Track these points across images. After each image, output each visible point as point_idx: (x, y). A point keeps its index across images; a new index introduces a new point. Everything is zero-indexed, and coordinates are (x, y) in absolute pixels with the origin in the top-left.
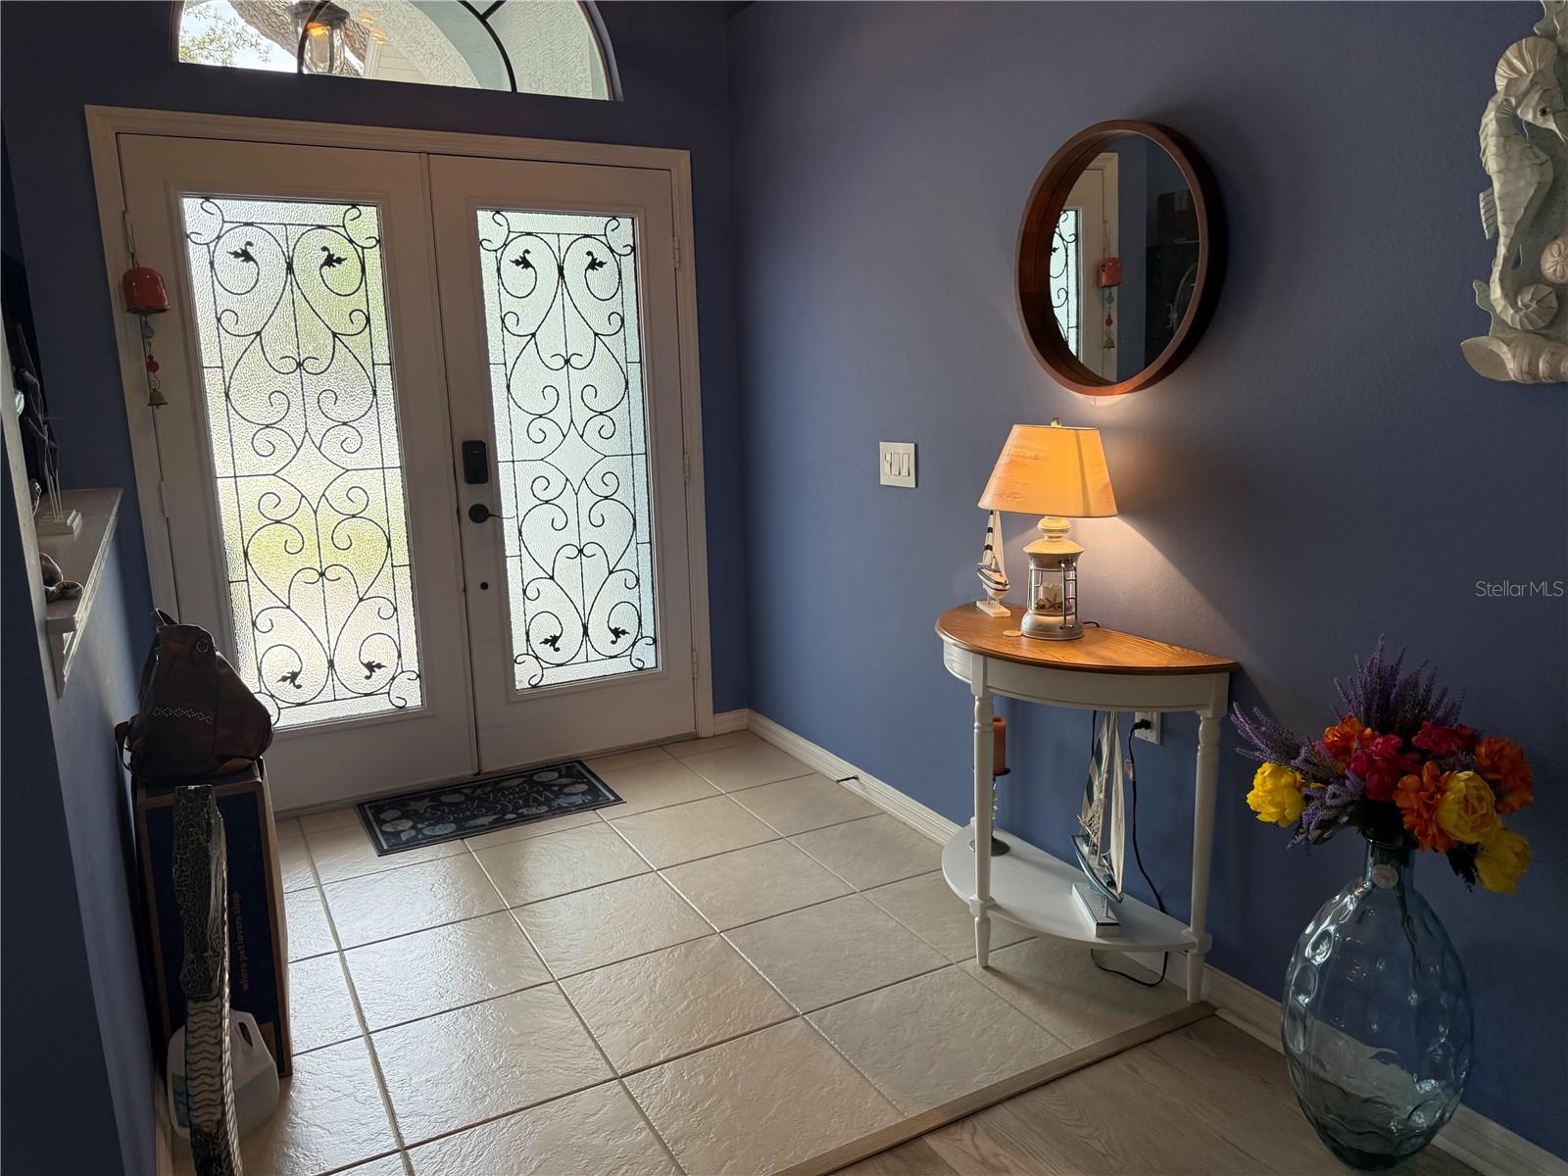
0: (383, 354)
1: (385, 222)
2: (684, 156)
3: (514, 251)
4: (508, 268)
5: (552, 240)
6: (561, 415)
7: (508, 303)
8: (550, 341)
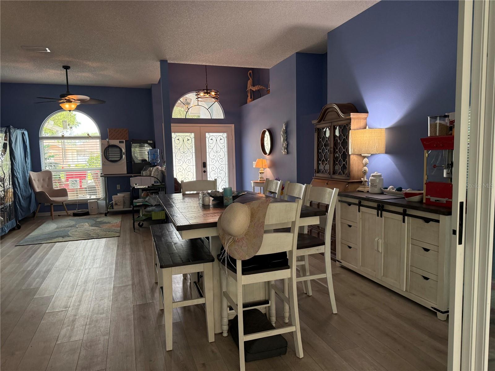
0: (194, 151)
1: (195, 135)
2: (233, 125)
3: (211, 138)
4: (210, 140)
5: (215, 136)
6: (216, 159)
7: (210, 145)
8: (215, 149)
